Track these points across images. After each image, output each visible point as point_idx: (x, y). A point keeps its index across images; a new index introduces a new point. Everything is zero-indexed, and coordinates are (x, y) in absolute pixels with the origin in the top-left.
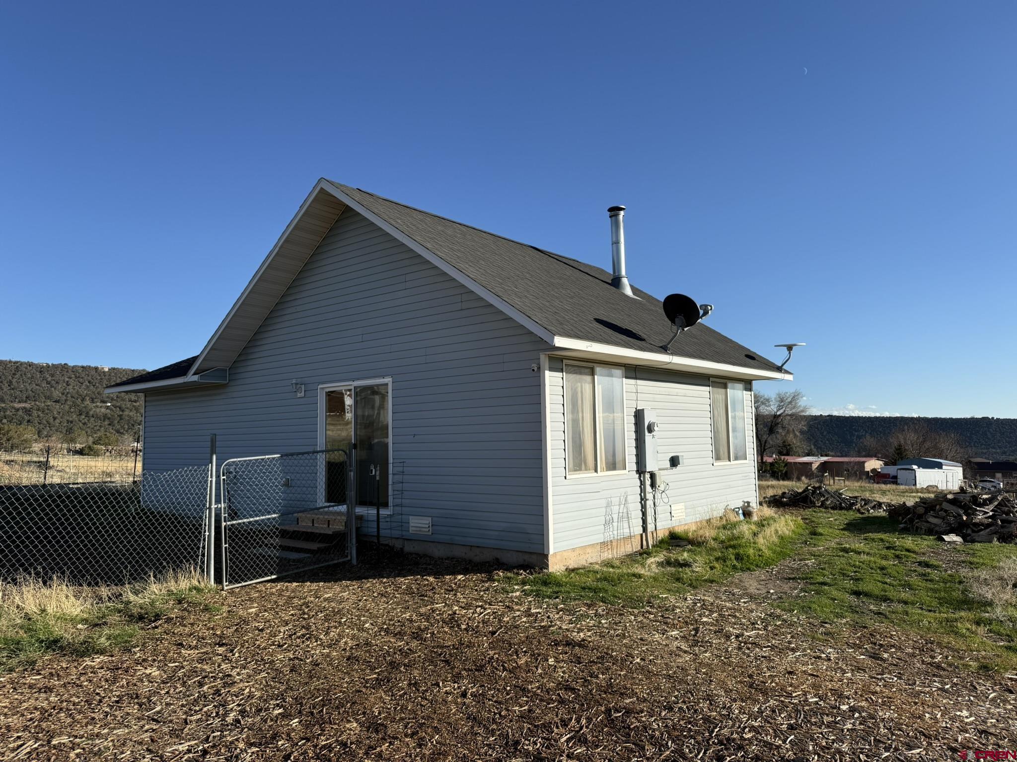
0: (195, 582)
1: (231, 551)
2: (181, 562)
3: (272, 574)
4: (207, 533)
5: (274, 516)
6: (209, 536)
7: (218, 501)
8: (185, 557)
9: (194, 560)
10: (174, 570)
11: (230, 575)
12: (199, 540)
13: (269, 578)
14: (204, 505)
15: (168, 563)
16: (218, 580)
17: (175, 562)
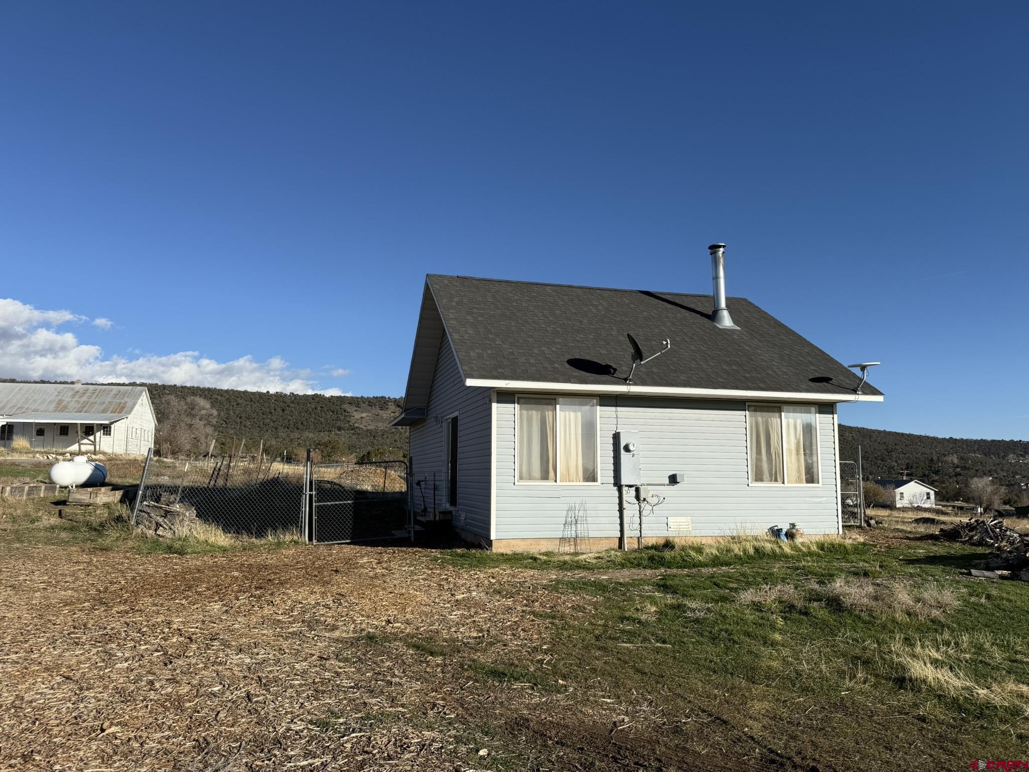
0: (295, 538)
1: (318, 521)
2: (287, 524)
3: (347, 539)
4: (304, 509)
5: (349, 502)
6: (305, 511)
7: (311, 490)
8: (290, 522)
9: (296, 524)
10: (283, 529)
11: (318, 536)
12: (299, 513)
13: (345, 541)
14: (302, 492)
15: (279, 524)
16: (310, 539)
17: (283, 524)
